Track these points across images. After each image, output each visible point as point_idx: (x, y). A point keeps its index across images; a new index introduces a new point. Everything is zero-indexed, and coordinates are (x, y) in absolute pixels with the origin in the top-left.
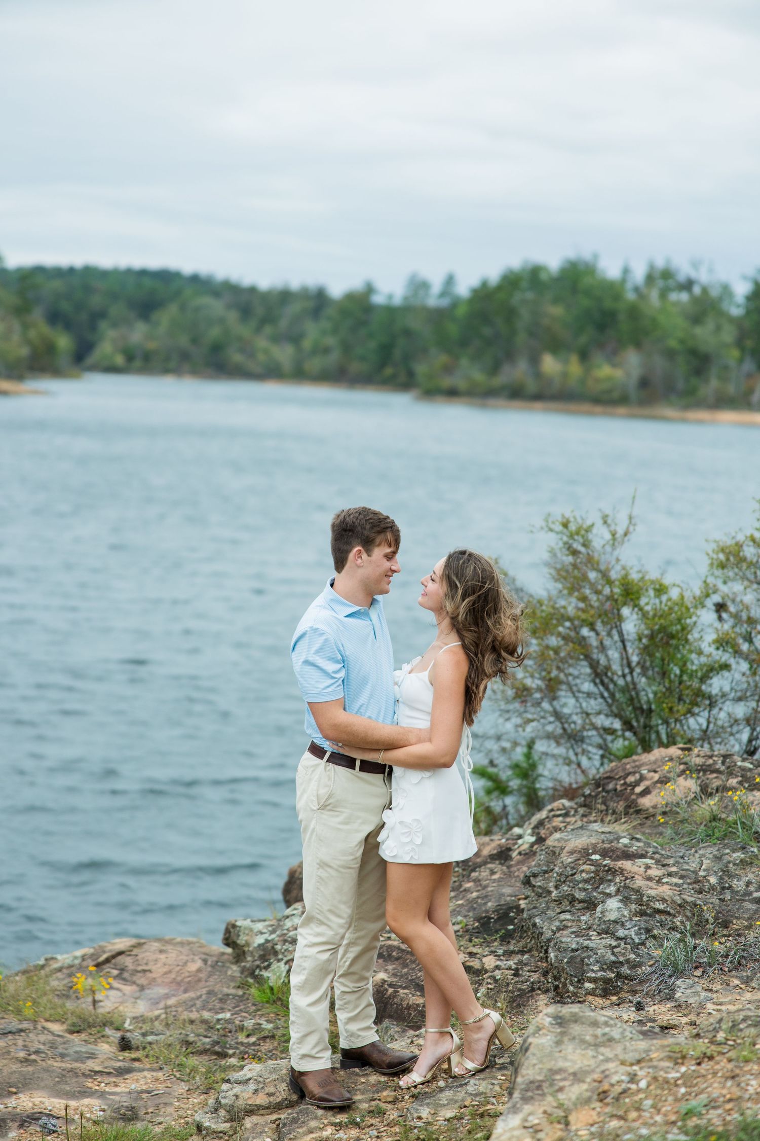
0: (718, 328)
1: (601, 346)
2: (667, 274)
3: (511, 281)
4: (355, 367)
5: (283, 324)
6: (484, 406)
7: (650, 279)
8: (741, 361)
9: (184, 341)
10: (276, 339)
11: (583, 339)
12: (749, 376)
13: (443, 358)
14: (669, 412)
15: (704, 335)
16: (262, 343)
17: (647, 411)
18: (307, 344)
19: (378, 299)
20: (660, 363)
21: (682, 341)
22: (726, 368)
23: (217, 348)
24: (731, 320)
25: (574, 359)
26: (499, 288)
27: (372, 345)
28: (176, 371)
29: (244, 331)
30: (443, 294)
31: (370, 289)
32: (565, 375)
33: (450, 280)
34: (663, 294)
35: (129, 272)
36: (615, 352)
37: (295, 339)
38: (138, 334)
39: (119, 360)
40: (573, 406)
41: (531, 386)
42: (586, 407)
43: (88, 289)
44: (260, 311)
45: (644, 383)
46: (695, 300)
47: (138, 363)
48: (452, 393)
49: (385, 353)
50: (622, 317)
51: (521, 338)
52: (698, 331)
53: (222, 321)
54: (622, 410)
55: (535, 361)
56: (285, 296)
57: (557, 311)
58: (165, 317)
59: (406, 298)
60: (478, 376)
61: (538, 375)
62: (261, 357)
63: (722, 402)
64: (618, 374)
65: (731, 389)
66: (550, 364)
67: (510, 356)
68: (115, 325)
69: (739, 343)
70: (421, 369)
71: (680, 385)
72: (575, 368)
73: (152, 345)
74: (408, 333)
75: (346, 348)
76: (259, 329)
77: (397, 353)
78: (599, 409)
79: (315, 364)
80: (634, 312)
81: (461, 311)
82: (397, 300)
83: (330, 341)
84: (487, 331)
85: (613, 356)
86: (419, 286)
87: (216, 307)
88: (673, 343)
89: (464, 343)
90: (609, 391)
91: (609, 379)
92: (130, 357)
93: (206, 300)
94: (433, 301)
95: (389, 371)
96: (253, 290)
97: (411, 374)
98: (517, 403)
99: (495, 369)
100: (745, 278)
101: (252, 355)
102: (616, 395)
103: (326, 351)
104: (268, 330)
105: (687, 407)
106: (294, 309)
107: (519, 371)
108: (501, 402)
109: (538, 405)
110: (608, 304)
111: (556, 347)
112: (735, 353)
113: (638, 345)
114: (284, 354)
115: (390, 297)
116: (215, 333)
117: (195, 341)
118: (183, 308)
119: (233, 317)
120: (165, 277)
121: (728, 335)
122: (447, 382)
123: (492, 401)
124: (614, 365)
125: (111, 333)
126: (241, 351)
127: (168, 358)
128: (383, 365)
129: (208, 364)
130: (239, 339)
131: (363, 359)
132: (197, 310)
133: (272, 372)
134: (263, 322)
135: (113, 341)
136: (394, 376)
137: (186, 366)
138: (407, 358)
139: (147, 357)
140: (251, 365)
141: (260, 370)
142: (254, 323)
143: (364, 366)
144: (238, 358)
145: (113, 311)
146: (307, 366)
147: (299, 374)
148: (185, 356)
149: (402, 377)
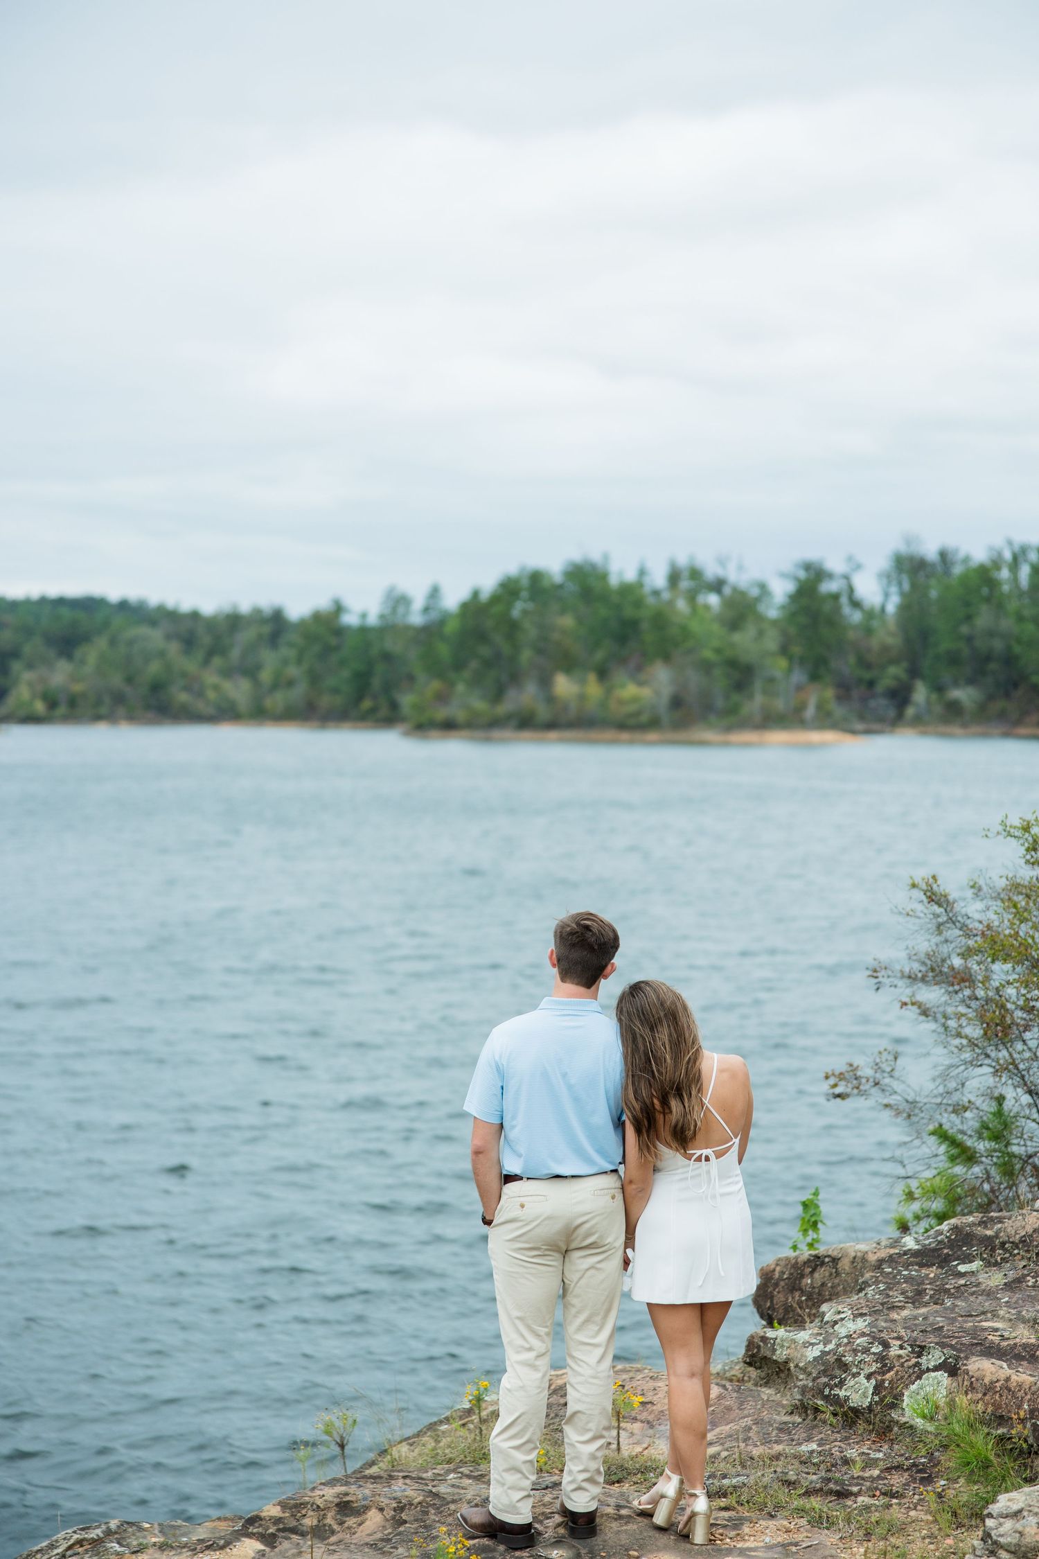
0: (761, 633)
1: (623, 661)
2: (695, 574)
3: (509, 589)
4: (325, 701)
5: (235, 653)
6: (488, 740)
7: (674, 577)
8: (790, 670)
9: (117, 680)
10: (227, 673)
11: (599, 655)
12: (799, 688)
13: (436, 685)
14: (709, 735)
15: (744, 641)
16: (211, 678)
17: (682, 735)
18: (266, 676)
19: (350, 619)
20: (694, 679)
21: (718, 651)
22: (771, 680)
23: (157, 687)
24: (774, 623)
25: (592, 678)
26: (495, 599)
27: (346, 673)
28: (110, 717)
29: (190, 665)
30: (426, 610)
31: (339, 608)
32: (582, 697)
33: (435, 593)
34: (692, 597)
35: (43, 601)
36: (640, 668)
37: (250, 671)
38: (60, 675)
39: (40, 707)
40: (593, 734)
41: (543, 712)
42: (610, 734)
44: (207, 640)
45: (677, 702)
46: (728, 603)
47: (62, 710)
48: (449, 726)
49: (362, 683)
50: (645, 626)
51: (526, 655)
52: (737, 637)
53: (162, 654)
54: (652, 736)
55: (545, 682)
56: (234, 621)
57: (568, 621)
58: (92, 654)
59: (382, 617)
60: (480, 705)
61: (551, 699)
62: (211, 695)
63: (770, 720)
64: (646, 692)
65: (780, 704)
66: (563, 685)
67: (515, 678)
68: (30, 666)
69: (784, 650)
70: (407, 700)
71: (720, 703)
72: (594, 689)
73: (78, 688)
74: (387, 657)
75: (314, 678)
76: (206, 662)
77: (376, 682)
78: (625, 736)
79: (277, 700)
80: (660, 620)
81: (451, 627)
82: (373, 620)
83: (293, 671)
84: (485, 651)
85: (638, 672)
86: (398, 601)
87: (155, 637)
88: (708, 654)
89: (459, 665)
90: (637, 714)
91: (635, 699)
92: (52, 704)
93: (144, 630)
94: (416, 618)
95: (367, 704)
96: (195, 616)
97: (394, 706)
98: (526, 734)
99: (498, 695)
100: (783, 575)
101: (200, 694)
102: (644, 718)
103: (290, 683)
104: (217, 661)
105: (729, 729)
106: (245, 636)
107: (526, 696)
108: (507, 733)
109: (553, 735)
110: (629, 612)
111: (569, 664)
112: (783, 663)
113: (667, 658)
114: (239, 691)
115: (364, 616)
116: (154, 668)
117: (129, 680)
118: (113, 642)
119: (174, 648)
120: (90, 605)
121: (771, 642)
122: (441, 713)
123: (496, 733)
124: (641, 684)
125: (27, 676)
126: (187, 688)
127: (98, 703)
128: (359, 698)
129: (148, 707)
130: (184, 675)
131: (335, 691)
132: (131, 643)
133: (226, 713)
134: (210, 654)
135: (30, 684)
136: (373, 710)
137: (121, 711)
138: (388, 687)
139: (73, 702)
140: (200, 706)
141: (210, 711)
142: (200, 655)
143: (338, 700)
144: (183, 697)
145: (27, 649)
146: (268, 703)
147: (259, 714)
148: (119, 699)
149: (384, 711)
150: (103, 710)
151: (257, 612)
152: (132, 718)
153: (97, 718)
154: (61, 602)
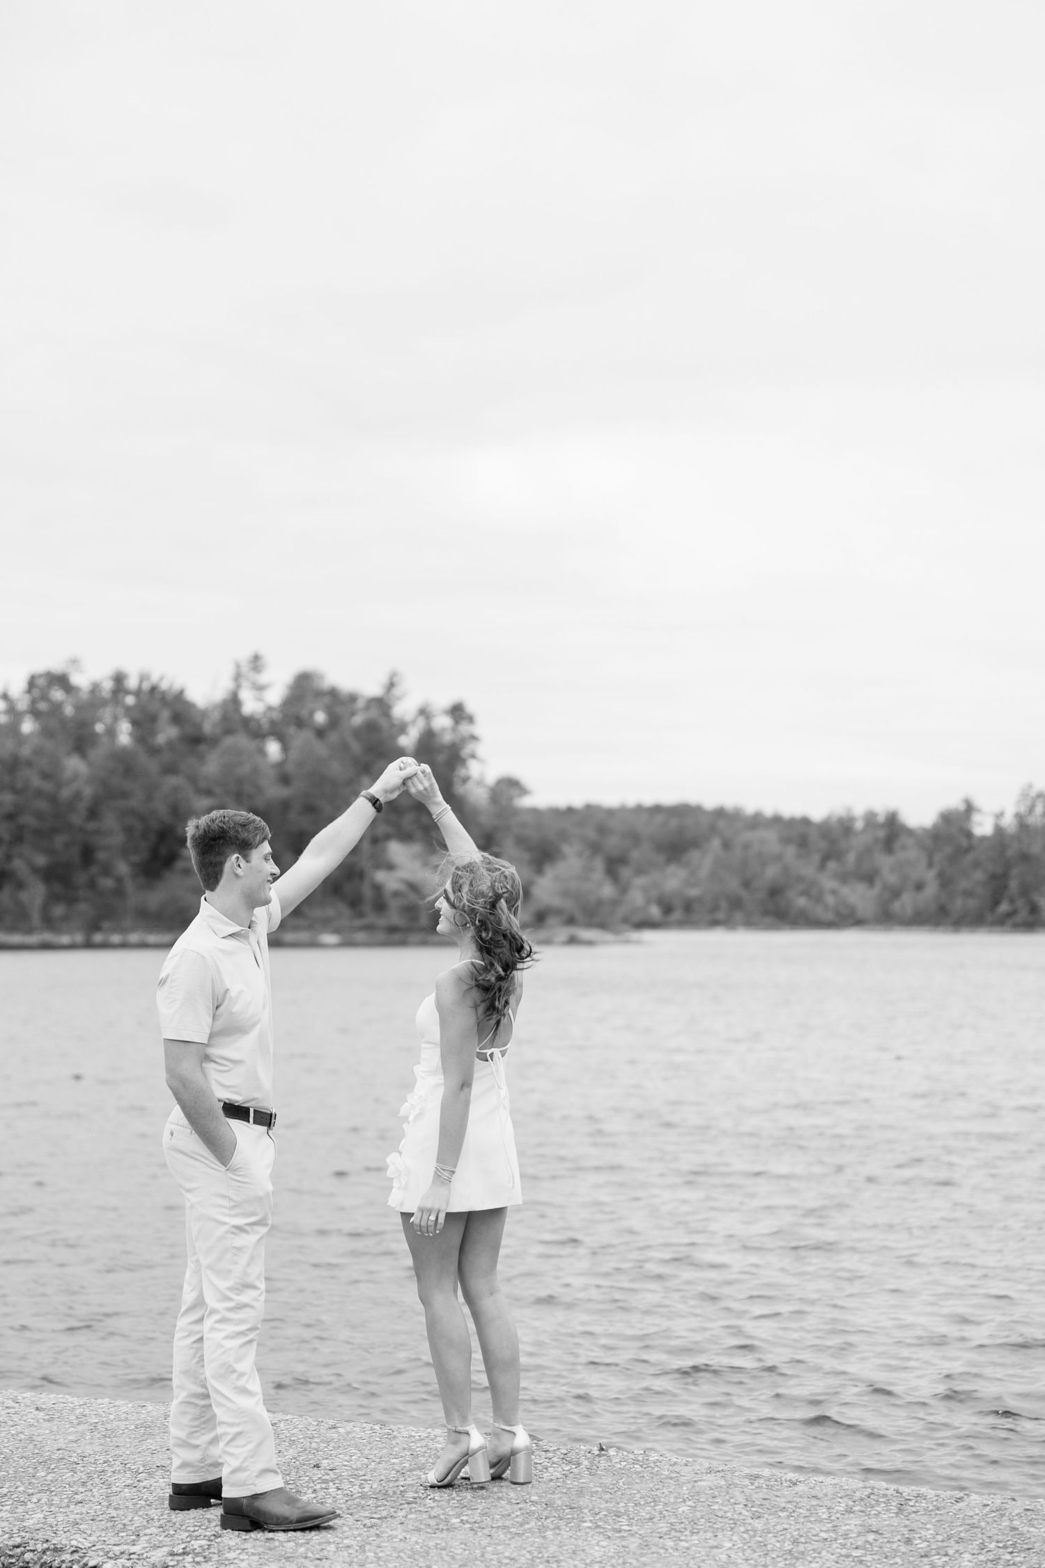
4: (959, 904)
5: (851, 858)
9: (733, 885)
10: (844, 878)
16: (829, 883)
23: (775, 892)
27: (979, 875)
28: (727, 923)
31: (969, 809)
35: (639, 809)
37: (869, 878)
38: (673, 879)
39: (655, 912)
43: (602, 830)
44: (823, 845)
47: (677, 915)
49: (997, 886)
53: (779, 857)
58: (705, 861)
59: (1018, 816)
62: (830, 900)
68: (640, 871)
73: (694, 892)
74: (1025, 857)
75: (945, 882)
76: (823, 866)
77: (1013, 885)
79: (906, 903)
83: (924, 873)
87: (770, 840)
92: (667, 909)
93: (757, 834)
95: (1004, 907)
96: (805, 821)
97: (1035, 910)
101: (819, 899)
103: (920, 885)
104: (833, 866)
106: (858, 842)
114: (859, 896)
115: (1000, 815)
116: (771, 872)
117: (746, 884)
118: (726, 845)
119: (790, 852)
120: (683, 811)
125: (640, 881)
126: (805, 893)
127: (715, 908)
128: (996, 903)
129: (766, 913)
130: (800, 879)
131: (968, 894)
132: (747, 846)
133: (847, 919)
134: (826, 858)
135: (645, 890)
136: (1010, 915)
137: (738, 916)
138: (1025, 891)
139: (688, 907)
140: (819, 912)
141: (830, 916)
142: (816, 858)
143: (972, 903)
144: (802, 902)
145: (635, 855)
146: (896, 906)
147: (886, 918)
148: (736, 904)
149: (1023, 914)
150: (720, 915)
151: (870, 818)
152: (750, 924)
153: (714, 923)
154: (657, 809)
